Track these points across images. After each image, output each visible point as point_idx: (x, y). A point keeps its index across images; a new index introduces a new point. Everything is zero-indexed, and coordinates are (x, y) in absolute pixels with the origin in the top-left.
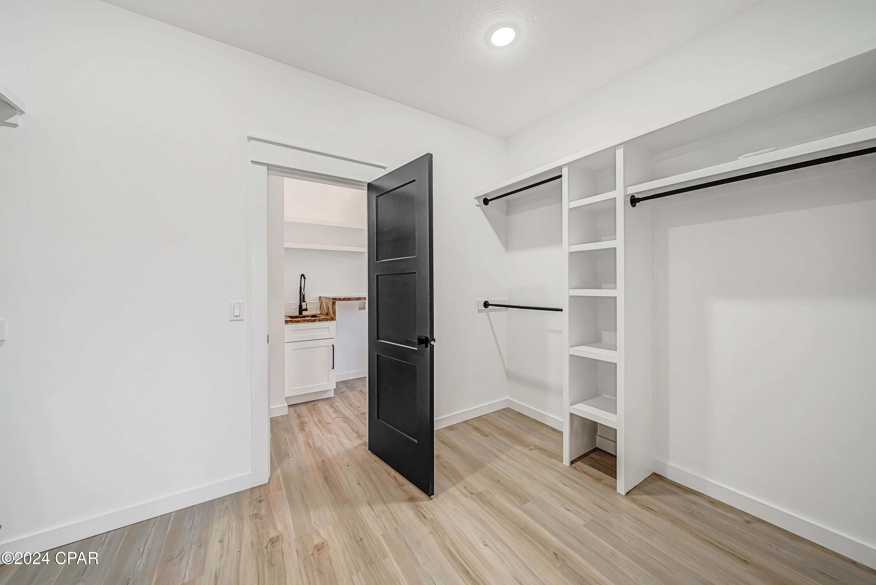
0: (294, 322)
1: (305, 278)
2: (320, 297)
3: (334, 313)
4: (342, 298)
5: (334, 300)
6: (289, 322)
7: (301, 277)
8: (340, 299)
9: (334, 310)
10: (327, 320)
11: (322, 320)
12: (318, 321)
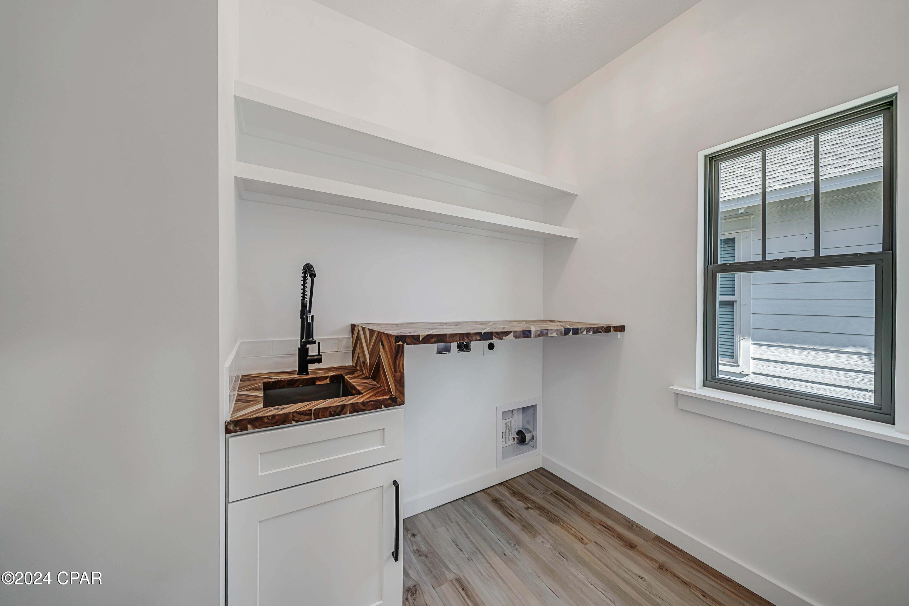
0: (266, 423)
1: (313, 275)
2: (353, 326)
3: (400, 382)
4: (423, 333)
5: (400, 343)
6: (249, 426)
7: (305, 273)
8: (415, 340)
9: (399, 374)
10: (376, 406)
11: (363, 408)
12: (350, 413)
